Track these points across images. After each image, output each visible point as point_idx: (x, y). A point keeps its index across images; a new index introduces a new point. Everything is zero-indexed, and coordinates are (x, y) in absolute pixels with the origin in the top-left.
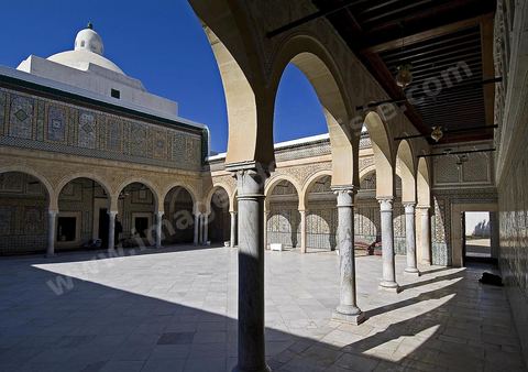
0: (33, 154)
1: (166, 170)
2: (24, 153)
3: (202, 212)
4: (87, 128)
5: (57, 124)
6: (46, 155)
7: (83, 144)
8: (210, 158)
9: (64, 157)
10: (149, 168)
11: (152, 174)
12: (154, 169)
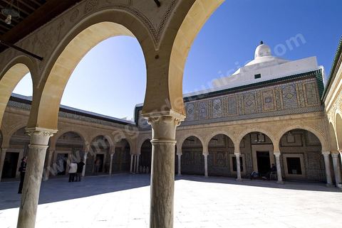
1: (277, 118)
2: (192, 127)
4: (217, 107)
5: (203, 110)
7: (215, 116)
9: (207, 125)
10: (260, 120)
11: (264, 124)
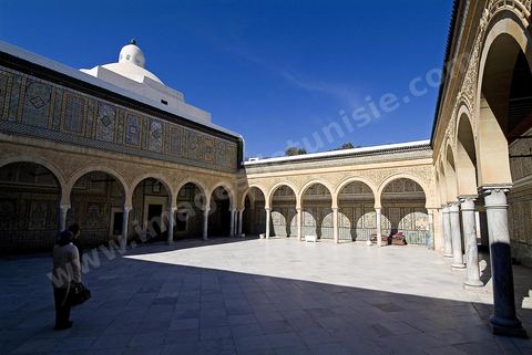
0: (114, 156)
1: (212, 172)
2: (108, 154)
3: (236, 209)
4: (156, 134)
5: (133, 130)
6: (124, 157)
7: (152, 148)
8: (246, 163)
9: (137, 159)
10: (201, 170)
11: (203, 176)
12: (204, 171)
